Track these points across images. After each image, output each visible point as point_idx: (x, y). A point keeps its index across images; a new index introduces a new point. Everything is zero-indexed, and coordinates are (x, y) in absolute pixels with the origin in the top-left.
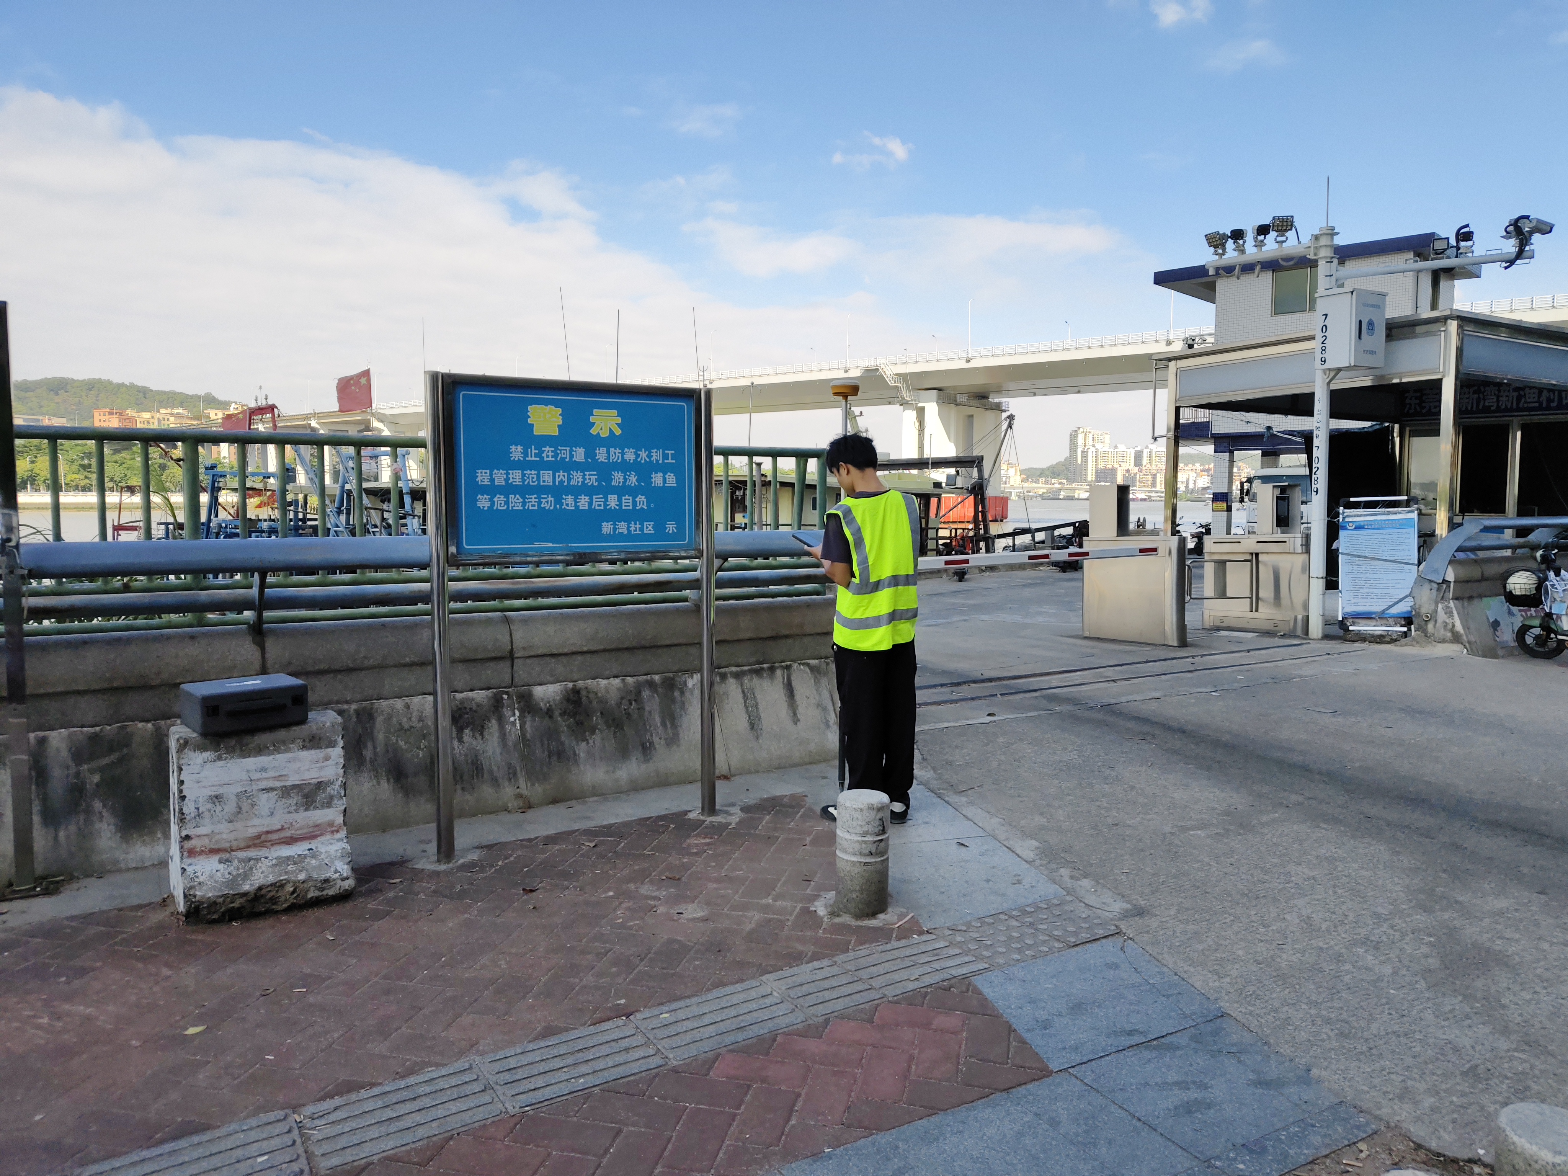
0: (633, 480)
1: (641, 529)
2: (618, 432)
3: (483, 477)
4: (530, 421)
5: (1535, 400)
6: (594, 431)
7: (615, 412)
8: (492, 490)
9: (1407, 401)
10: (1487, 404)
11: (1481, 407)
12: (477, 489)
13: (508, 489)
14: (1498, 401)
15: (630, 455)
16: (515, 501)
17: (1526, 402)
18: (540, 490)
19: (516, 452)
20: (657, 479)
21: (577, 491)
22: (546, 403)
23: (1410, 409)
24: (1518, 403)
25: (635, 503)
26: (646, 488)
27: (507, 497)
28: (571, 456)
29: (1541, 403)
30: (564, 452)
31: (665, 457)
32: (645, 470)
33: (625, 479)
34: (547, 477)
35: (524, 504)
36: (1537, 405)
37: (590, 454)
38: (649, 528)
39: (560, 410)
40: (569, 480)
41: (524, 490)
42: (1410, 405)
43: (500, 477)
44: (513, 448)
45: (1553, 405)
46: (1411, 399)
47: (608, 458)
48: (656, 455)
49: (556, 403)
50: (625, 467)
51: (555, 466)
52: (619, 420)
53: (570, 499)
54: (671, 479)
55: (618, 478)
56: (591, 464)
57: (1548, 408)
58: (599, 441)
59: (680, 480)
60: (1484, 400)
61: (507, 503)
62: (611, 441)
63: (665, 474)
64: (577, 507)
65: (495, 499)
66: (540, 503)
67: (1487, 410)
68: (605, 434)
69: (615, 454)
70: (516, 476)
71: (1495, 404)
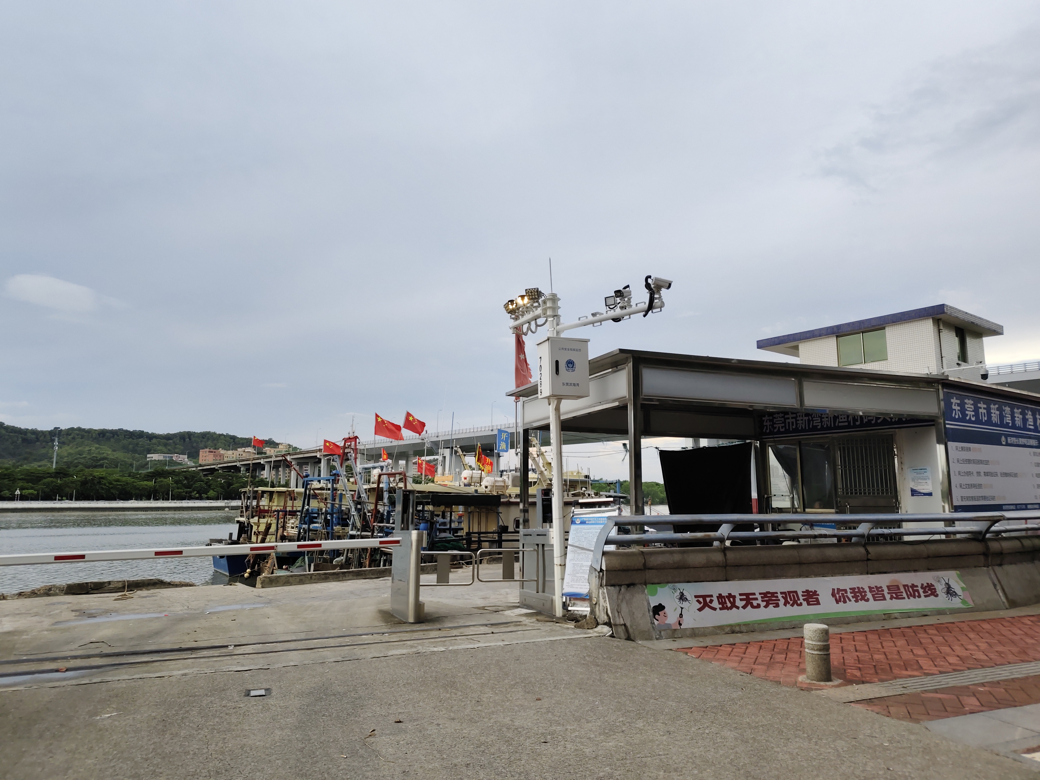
5: (846, 420)
9: (765, 424)
10: (814, 424)
11: (811, 427)
14: (821, 422)
17: (839, 422)
23: (767, 429)
24: (834, 424)
29: (849, 422)
36: (846, 424)
42: (767, 426)
45: (858, 423)
46: (767, 422)
57: (855, 426)
60: (813, 421)
67: (815, 428)
71: (820, 424)
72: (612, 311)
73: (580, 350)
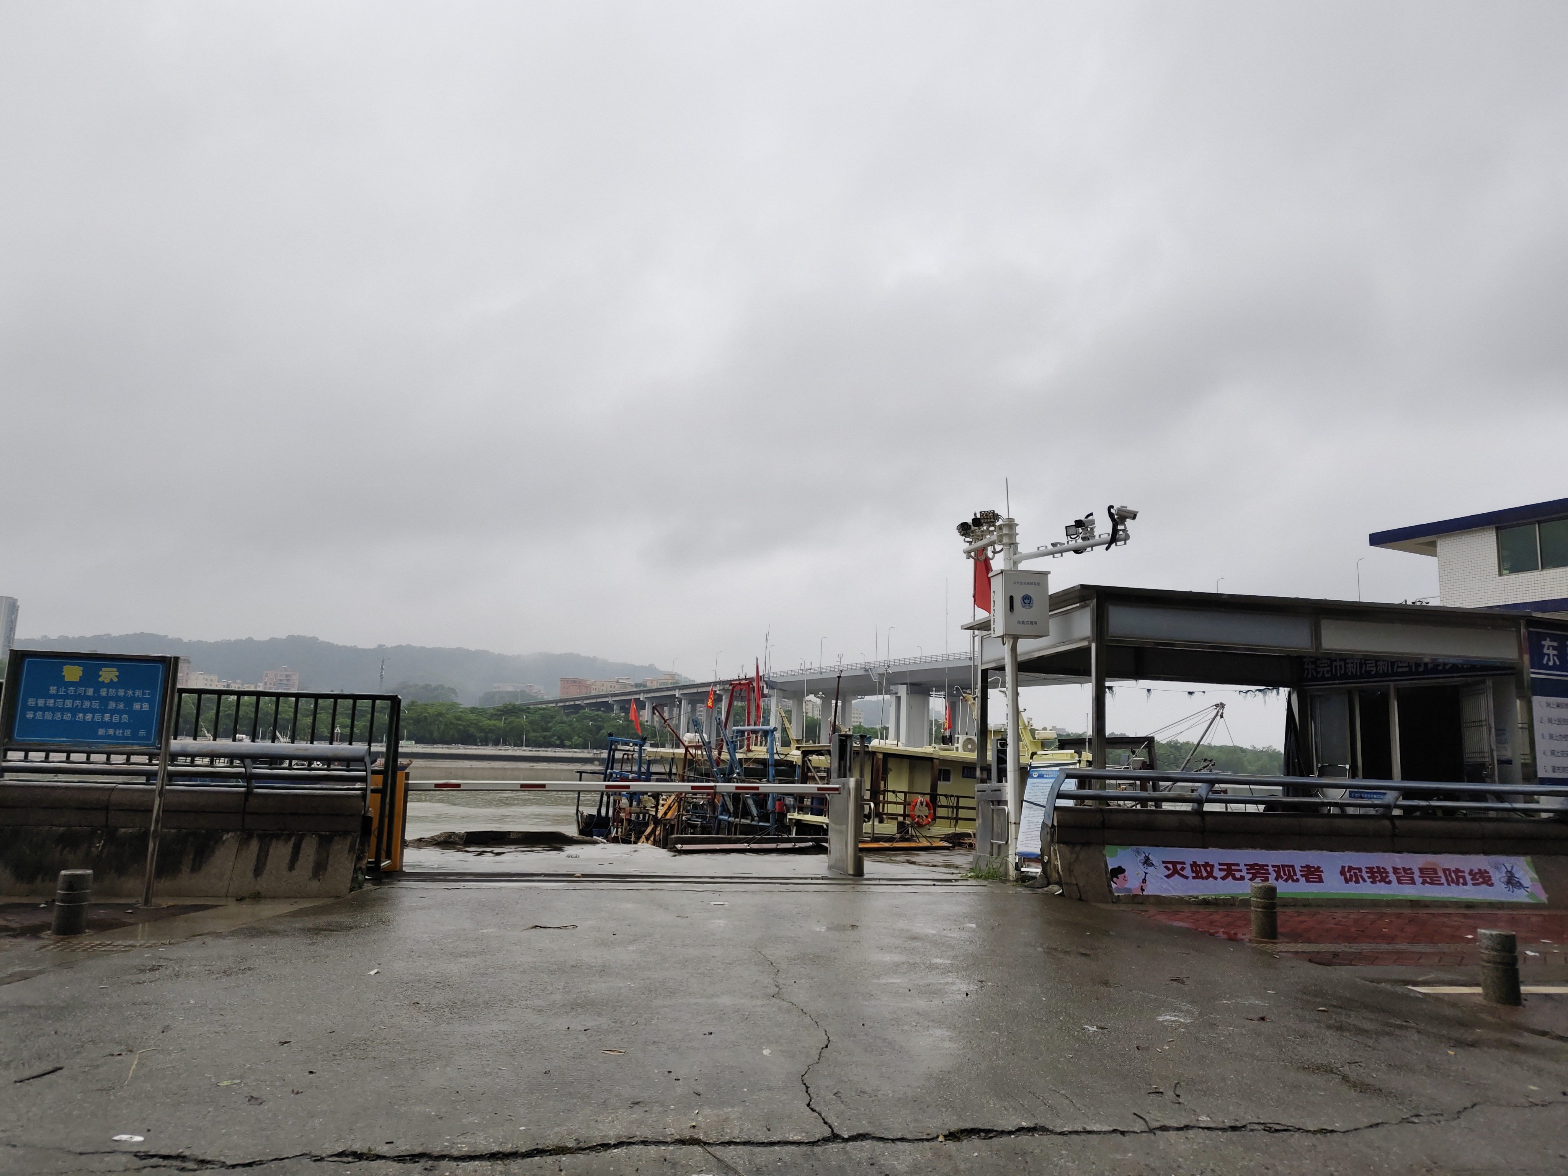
0: (121, 706)
1: (123, 733)
2: (115, 680)
3: (31, 702)
4: (63, 674)
6: (100, 680)
7: (115, 669)
8: (36, 709)
9: (1306, 666)
12: (27, 708)
13: (46, 709)
14: (1376, 666)
15: (121, 693)
16: (48, 716)
18: (63, 710)
19: (53, 690)
20: (137, 706)
21: (85, 711)
22: (74, 664)
23: (1308, 673)
25: (120, 719)
26: (129, 711)
27: (44, 713)
28: (85, 692)
29: (1410, 668)
30: (81, 690)
31: (144, 694)
32: (129, 701)
33: (116, 705)
34: (69, 703)
35: (53, 716)
36: (1407, 669)
37: (97, 691)
38: (128, 733)
39: (82, 668)
40: (82, 705)
41: (54, 710)
42: (1308, 669)
43: (41, 703)
44: (51, 688)
45: (1421, 669)
46: (1308, 664)
47: (107, 694)
48: (138, 693)
49: (79, 665)
50: (117, 699)
51: (74, 698)
52: (117, 674)
53: (81, 715)
54: (146, 706)
55: (112, 705)
56: (97, 697)
58: (104, 685)
59: (152, 707)
60: (1366, 667)
61: (43, 716)
62: (111, 685)
63: (142, 703)
64: (84, 719)
65: (37, 714)
66: (62, 717)
67: (1368, 674)
68: (107, 681)
69: (112, 692)
70: (51, 702)
71: (1375, 668)
72: (1074, 542)
73: (1038, 584)
